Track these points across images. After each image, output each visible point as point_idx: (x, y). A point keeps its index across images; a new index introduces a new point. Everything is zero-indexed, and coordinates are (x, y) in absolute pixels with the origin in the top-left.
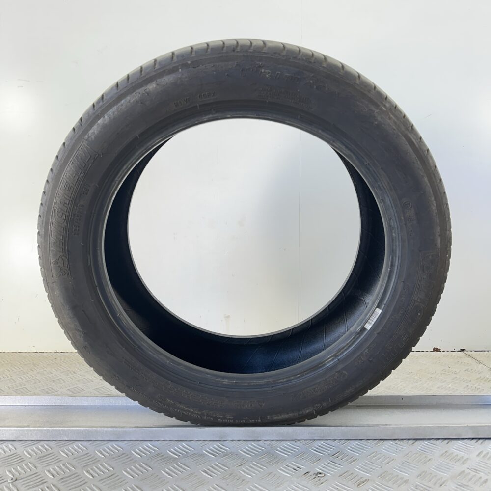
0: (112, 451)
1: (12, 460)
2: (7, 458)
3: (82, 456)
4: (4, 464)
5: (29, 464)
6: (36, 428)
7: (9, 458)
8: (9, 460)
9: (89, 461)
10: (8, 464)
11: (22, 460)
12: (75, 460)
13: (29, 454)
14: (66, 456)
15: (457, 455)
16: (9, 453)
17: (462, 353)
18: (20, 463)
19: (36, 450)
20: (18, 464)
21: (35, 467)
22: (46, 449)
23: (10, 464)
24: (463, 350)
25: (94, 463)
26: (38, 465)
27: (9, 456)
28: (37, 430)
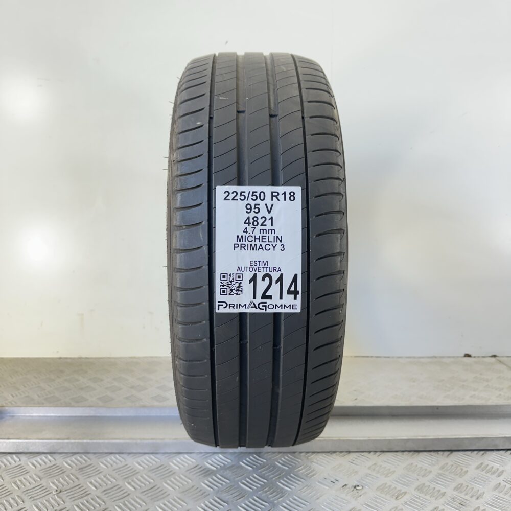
0: (150, 463)
1: (53, 471)
2: (49, 469)
3: (121, 468)
4: (46, 475)
5: (71, 475)
6: (77, 441)
7: (50, 470)
8: (51, 471)
9: (129, 472)
10: (50, 475)
11: (63, 471)
12: (115, 472)
13: (69, 465)
14: (105, 467)
15: (492, 467)
16: (49, 464)
17: (493, 359)
18: (62, 474)
19: (75, 461)
20: (60, 475)
21: (77, 478)
22: (85, 460)
23: (53, 475)
24: (495, 356)
25: (134, 475)
26: (79, 477)
27: (49, 467)
28: (78, 443)
